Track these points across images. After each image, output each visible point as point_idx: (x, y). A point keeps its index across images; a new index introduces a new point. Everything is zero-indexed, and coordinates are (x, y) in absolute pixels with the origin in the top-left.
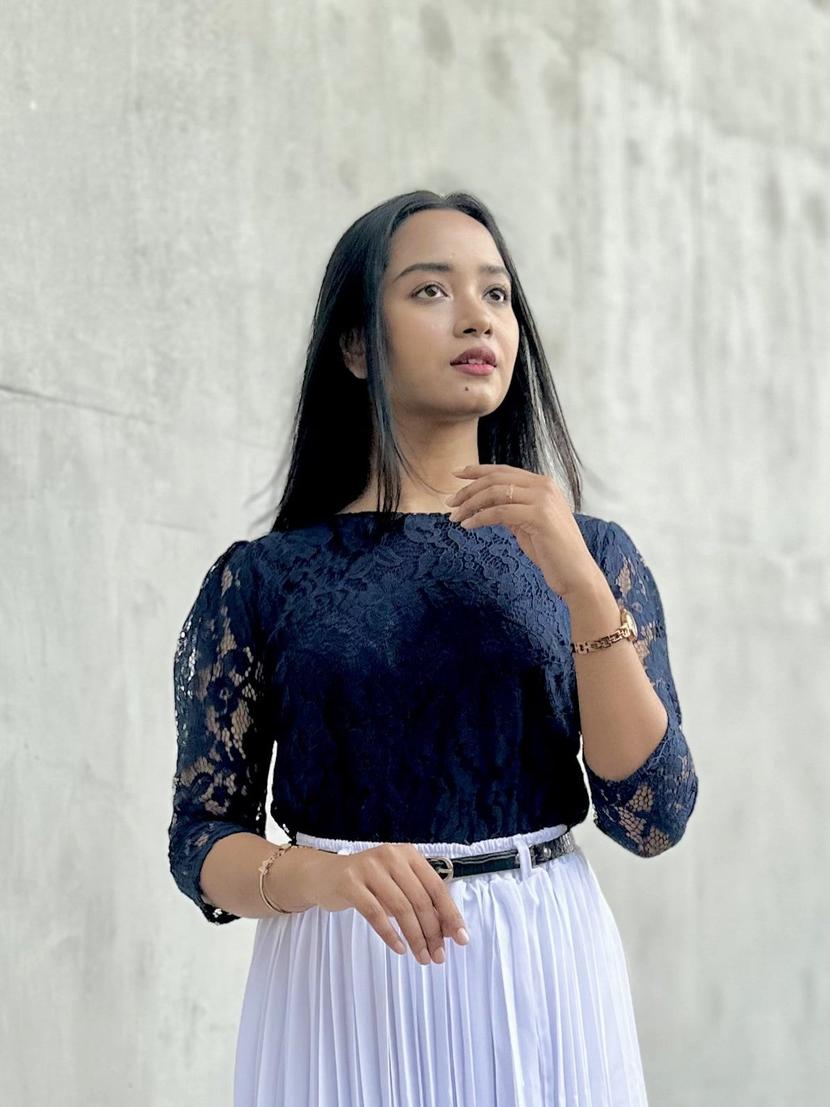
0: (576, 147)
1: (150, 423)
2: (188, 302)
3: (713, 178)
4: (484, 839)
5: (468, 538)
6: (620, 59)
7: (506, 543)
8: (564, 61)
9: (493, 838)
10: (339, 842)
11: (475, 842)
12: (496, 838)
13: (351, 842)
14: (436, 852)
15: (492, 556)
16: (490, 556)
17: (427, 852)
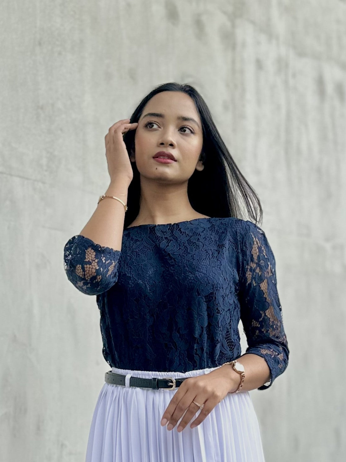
0: (233, 62)
1: (44, 183)
2: (61, 130)
3: (294, 76)
4: (191, 371)
5: (182, 235)
6: (253, 23)
7: (199, 235)
8: (228, 24)
9: (195, 370)
10: (127, 371)
11: (187, 371)
12: (197, 370)
13: (132, 371)
14: (169, 376)
15: (192, 242)
16: (191, 242)
17: (165, 376)
